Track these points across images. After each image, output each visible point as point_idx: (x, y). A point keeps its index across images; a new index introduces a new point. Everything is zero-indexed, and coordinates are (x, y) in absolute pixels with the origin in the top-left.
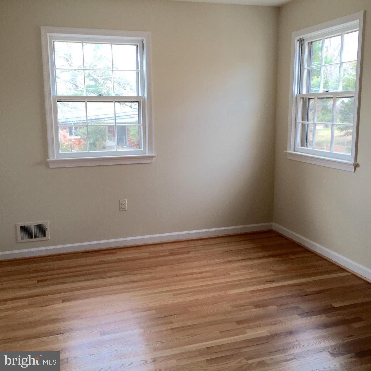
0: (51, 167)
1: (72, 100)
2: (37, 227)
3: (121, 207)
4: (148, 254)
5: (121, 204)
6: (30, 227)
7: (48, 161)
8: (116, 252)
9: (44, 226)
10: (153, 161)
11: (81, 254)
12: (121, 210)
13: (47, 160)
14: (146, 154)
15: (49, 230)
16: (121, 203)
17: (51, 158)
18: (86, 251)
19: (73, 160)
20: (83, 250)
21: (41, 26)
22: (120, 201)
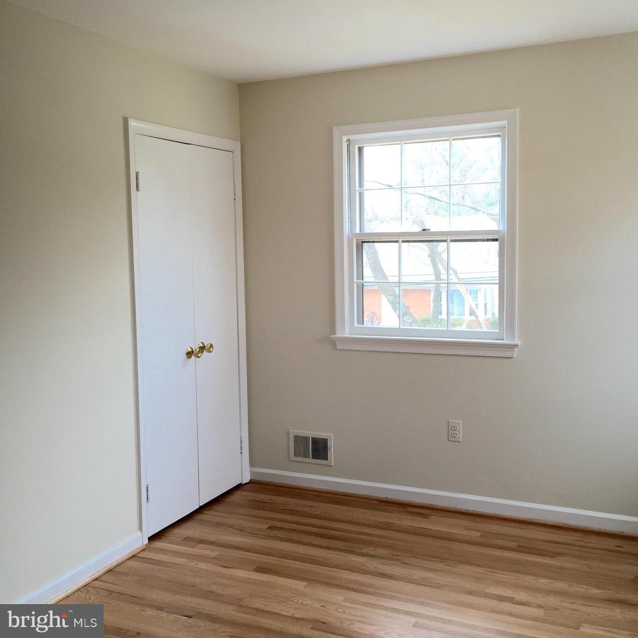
0: (338, 347)
1: (380, 239)
2: (315, 441)
3: (450, 434)
4: (478, 534)
5: (450, 429)
6: (306, 439)
7: (335, 338)
8: (428, 515)
9: (325, 441)
10: (515, 353)
11: (377, 502)
12: (451, 438)
13: (332, 336)
14: (503, 340)
15: (332, 450)
16: (450, 427)
17: (339, 334)
18: (386, 499)
19: (383, 340)
20: (382, 495)
21: (334, 127)
22: (448, 421)
